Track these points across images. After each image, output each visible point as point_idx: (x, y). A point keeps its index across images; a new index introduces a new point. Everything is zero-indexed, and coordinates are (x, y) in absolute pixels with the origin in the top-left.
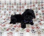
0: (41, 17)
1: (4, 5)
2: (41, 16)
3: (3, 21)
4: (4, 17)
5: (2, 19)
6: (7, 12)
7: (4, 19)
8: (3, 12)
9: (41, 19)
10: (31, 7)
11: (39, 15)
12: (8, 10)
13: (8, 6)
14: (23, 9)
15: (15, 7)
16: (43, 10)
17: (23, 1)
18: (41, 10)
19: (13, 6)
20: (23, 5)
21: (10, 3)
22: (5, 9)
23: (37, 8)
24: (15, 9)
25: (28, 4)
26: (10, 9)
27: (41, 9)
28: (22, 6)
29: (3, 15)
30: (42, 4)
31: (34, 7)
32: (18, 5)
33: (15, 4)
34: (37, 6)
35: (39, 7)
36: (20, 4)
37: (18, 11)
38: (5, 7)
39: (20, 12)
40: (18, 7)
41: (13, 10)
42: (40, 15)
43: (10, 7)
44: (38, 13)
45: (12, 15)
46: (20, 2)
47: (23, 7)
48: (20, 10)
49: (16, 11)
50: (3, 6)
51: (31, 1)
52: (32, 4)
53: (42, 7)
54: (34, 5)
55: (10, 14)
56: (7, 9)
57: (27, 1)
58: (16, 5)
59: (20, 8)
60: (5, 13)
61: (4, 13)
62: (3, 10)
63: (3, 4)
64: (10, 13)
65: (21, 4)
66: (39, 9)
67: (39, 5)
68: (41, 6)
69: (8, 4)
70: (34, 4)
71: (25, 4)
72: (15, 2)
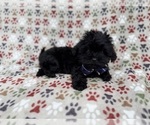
0: (135, 55)
1: (18, 16)
2: (135, 52)
3: (17, 68)
4: (17, 55)
5: (10, 61)
6: (29, 40)
7: (20, 63)
8: (13, 39)
9: (136, 62)
10: (105, 23)
11: (129, 50)
12: (29, 33)
13: (30, 20)
14: (78, 29)
15: (54, 23)
16: (142, 33)
17: (79, 2)
18: (137, 32)
19: (46, 21)
20: (78, 16)
21: (38, 11)
22: (22, 28)
23: (122, 27)
24: (54, 31)
25: (95, 15)
26: (37, 29)
27: (135, 31)
28: (75, 19)
29: (15, 49)
30: (141, 13)
31: (114, 25)
32: (62, 16)
33: (54, 12)
34: (123, 20)
35: (131, 24)
36: (70, 13)
37: (62, 36)
38: (22, 21)
39: (70, 39)
40: (62, 22)
41: (45, 34)
42: (134, 49)
43: (38, 24)
44: (126, 45)
45: (43, 50)
46: (70, 7)
47: (78, 22)
48: (70, 32)
49: (57, 37)
50: (15, 19)
51: (104, 4)
52: (109, 15)
53: (141, 23)
54: (113, 18)
55: (36, 47)
56: (26, 28)
57: (91, 4)
58: (58, 16)
59: (70, 26)
60: (21, 41)
61: (17, 43)
62: (14, 32)
63: (14, 14)
64: (36, 42)
65: (74, 12)
66: (132, 31)
67: (131, 17)
68: (136, 21)
69: (30, 14)
70: (114, 15)
71: (87, 12)
72: (54, 7)
